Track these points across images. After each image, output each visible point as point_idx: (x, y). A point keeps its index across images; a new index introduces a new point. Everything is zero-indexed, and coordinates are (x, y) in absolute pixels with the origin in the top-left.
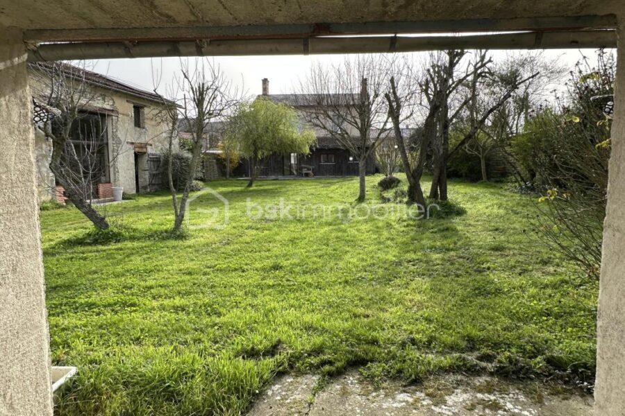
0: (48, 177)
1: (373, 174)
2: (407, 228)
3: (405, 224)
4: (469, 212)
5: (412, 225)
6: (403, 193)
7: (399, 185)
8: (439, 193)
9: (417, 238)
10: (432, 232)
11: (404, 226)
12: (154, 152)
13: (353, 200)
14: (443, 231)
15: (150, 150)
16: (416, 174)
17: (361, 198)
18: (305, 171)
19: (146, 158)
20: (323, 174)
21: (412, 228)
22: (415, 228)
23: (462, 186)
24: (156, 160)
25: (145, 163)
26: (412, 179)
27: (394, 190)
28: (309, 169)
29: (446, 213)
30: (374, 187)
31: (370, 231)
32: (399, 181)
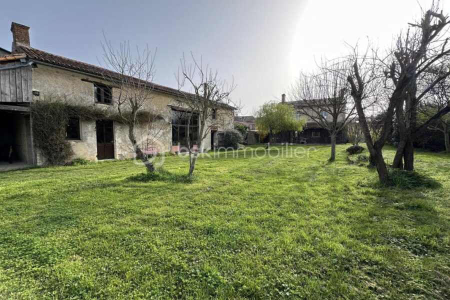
0: (169, 141)
1: (345, 143)
2: (365, 196)
3: (364, 190)
4: (444, 185)
5: (371, 194)
6: (365, 158)
7: (363, 151)
8: (403, 163)
9: (377, 212)
10: (397, 208)
11: (363, 193)
12: (221, 130)
13: (326, 160)
14: (413, 208)
15: (219, 130)
16: (378, 146)
17: (332, 159)
18: (302, 141)
19: (217, 133)
20: (313, 143)
21: (371, 196)
22: (374, 197)
23: (425, 155)
24: (222, 134)
25: (216, 136)
26: (373, 150)
27: (358, 155)
28: (304, 140)
29: (414, 183)
30: (343, 152)
31: (327, 193)
32: (363, 149)
